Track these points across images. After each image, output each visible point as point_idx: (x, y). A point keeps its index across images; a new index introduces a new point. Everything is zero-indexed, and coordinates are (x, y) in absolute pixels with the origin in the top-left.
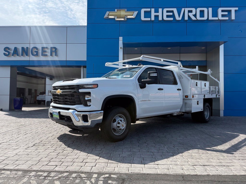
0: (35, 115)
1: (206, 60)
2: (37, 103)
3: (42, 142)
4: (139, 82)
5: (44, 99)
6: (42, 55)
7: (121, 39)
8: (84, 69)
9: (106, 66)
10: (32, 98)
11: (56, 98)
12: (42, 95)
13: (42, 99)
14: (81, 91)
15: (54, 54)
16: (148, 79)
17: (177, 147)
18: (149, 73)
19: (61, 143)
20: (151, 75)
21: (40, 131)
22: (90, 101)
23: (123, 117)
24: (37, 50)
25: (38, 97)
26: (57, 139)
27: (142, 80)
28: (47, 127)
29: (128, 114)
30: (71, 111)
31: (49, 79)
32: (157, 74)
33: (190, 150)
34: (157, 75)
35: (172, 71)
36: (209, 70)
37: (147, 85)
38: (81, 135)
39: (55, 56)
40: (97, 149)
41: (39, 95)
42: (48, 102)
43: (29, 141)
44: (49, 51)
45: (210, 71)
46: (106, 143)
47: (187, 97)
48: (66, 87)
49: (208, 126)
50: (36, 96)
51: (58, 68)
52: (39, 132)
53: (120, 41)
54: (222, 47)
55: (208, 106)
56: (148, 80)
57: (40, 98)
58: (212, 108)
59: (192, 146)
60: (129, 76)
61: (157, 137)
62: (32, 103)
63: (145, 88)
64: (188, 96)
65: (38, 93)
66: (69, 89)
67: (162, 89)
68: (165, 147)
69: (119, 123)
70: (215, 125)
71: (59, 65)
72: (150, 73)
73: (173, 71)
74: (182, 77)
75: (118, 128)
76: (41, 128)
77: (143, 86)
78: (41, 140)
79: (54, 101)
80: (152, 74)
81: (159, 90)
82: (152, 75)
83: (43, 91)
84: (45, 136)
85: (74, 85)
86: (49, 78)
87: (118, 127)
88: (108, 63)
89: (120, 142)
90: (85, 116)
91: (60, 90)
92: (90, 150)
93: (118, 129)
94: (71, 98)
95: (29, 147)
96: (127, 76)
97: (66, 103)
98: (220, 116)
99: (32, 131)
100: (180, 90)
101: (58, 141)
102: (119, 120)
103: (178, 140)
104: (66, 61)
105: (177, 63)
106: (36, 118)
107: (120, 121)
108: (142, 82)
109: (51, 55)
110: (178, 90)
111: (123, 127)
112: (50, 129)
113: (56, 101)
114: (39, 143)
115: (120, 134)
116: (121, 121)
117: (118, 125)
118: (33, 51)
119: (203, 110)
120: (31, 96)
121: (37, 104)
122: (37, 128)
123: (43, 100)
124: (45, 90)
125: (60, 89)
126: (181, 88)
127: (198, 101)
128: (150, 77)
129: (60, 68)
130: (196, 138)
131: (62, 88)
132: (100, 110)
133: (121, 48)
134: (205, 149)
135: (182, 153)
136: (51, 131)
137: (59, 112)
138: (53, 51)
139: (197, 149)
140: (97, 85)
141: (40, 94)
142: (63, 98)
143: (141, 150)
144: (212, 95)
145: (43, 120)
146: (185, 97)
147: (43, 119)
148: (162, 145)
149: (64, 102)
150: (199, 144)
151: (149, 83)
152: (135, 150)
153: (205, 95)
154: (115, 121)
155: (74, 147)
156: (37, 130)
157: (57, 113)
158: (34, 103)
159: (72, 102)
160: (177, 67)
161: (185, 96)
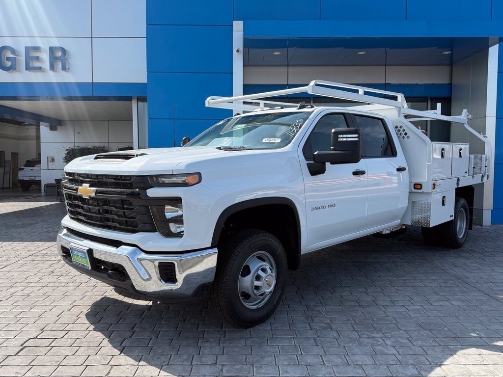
0: (18, 230)
1: (451, 84)
2: (19, 186)
3: (44, 335)
4: (307, 159)
5: (37, 179)
6: (28, 68)
7: (238, 26)
8: (140, 103)
9: (207, 105)
10: (7, 176)
11: (78, 206)
12: (31, 168)
13: (33, 178)
14: (152, 193)
15: (59, 65)
16: (333, 150)
17: (420, 343)
18: (334, 133)
19: (99, 334)
20: (341, 139)
21: (35, 289)
22: (179, 220)
23: (268, 258)
24: (12, 56)
25: (20, 173)
26: (87, 322)
27: (316, 153)
28: (52, 272)
29: (280, 249)
30: (124, 250)
31: (49, 129)
32: (356, 136)
33: (457, 351)
34: (357, 139)
35: (382, 120)
36: (465, 111)
37: (328, 164)
38: (151, 303)
39: (63, 72)
40: (204, 360)
41: (26, 168)
42: (47, 186)
43: (5, 329)
44: (45, 57)
45: (467, 114)
46: (225, 332)
47: (419, 187)
48: (105, 180)
49: (468, 259)
50: (16, 170)
51: (75, 102)
52: (33, 294)
53: (234, 33)
54: (493, 52)
55: (464, 207)
56: (333, 152)
57: (26, 174)
58: (471, 210)
59: (458, 337)
60: (279, 140)
61: (353, 303)
62: (8, 187)
63: (324, 173)
64: (421, 185)
65: (22, 162)
66: (117, 185)
67: (363, 173)
68: (388, 342)
69: (258, 278)
70: (481, 253)
71: (78, 94)
72: (337, 134)
73: (386, 120)
74: (406, 134)
75: (255, 291)
76: (37, 278)
77: (316, 169)
78: (41, 324)
79: (71, 212)
80: (345, 136)
81: (355, 176)
82: (343, 138)
83: (34, 156)
84: (51, 307)
85: (131, 176)
86: (49, 124)
87: (257, 288)
88: (214, 97)
89: (260, 327)
90: (166, 265)
91: (90, 186)
92: (186, 363)
93: (255, 295)
94: (124, 213)
95: (10, 358)
96: (272, 140)
97: (109, 224)
98: (481, 225)
99: (13, 290)
100: (404, 169)
101: (89, 329)
102: (257, 270)
103: (412, 315)
104: (93, 83)
105: (395, 98)
106: (22, 240)
107: (260, 273)
108: (314, 158)
109: (52, 67)
110: (399, 170)
111: (270, 286)
112: (63, 281)
113: (80, 214)
114: (36, 338)
115: (260, 306)
116: (264, 270)
117: (257, 283)
118: (3, 57)
119: (453, 218)
120: (3, 169)
121: (20, 189)
122: (26, 279)
123: (35, 180)
124: (39, 154)
125: (88, 185)
126: (404, 165)
127: (444, 197)
128: (339, 145)
129: (81, 104)
130: (454, 303)
131: (95, 180)
132: (210, 246)
133: (238, 51)
134: (495, 346)
135: (440, 366)
136: (65, 289)
137: (90, 252)
138: (56, 59)
139: (474, 346)
140: (197, 176)
141: (25, 166)
142: (99, 210)
143: (327, 358)
144: (473, 177)
145: (40, 249)
146: (415, 188)
147: (40, 243)
148: (376, 335)
149: (102, 222)
150: (474, 328)
151: (336, 160)
152: (310, 359)
153: (458, 180)
154: (246, 271)
155: (136, 352)
156: (27, 287)
157: (83, 252)
158: (11, 186)
159: (127, 223)
160: (394, 107)
161: (415, 185)
